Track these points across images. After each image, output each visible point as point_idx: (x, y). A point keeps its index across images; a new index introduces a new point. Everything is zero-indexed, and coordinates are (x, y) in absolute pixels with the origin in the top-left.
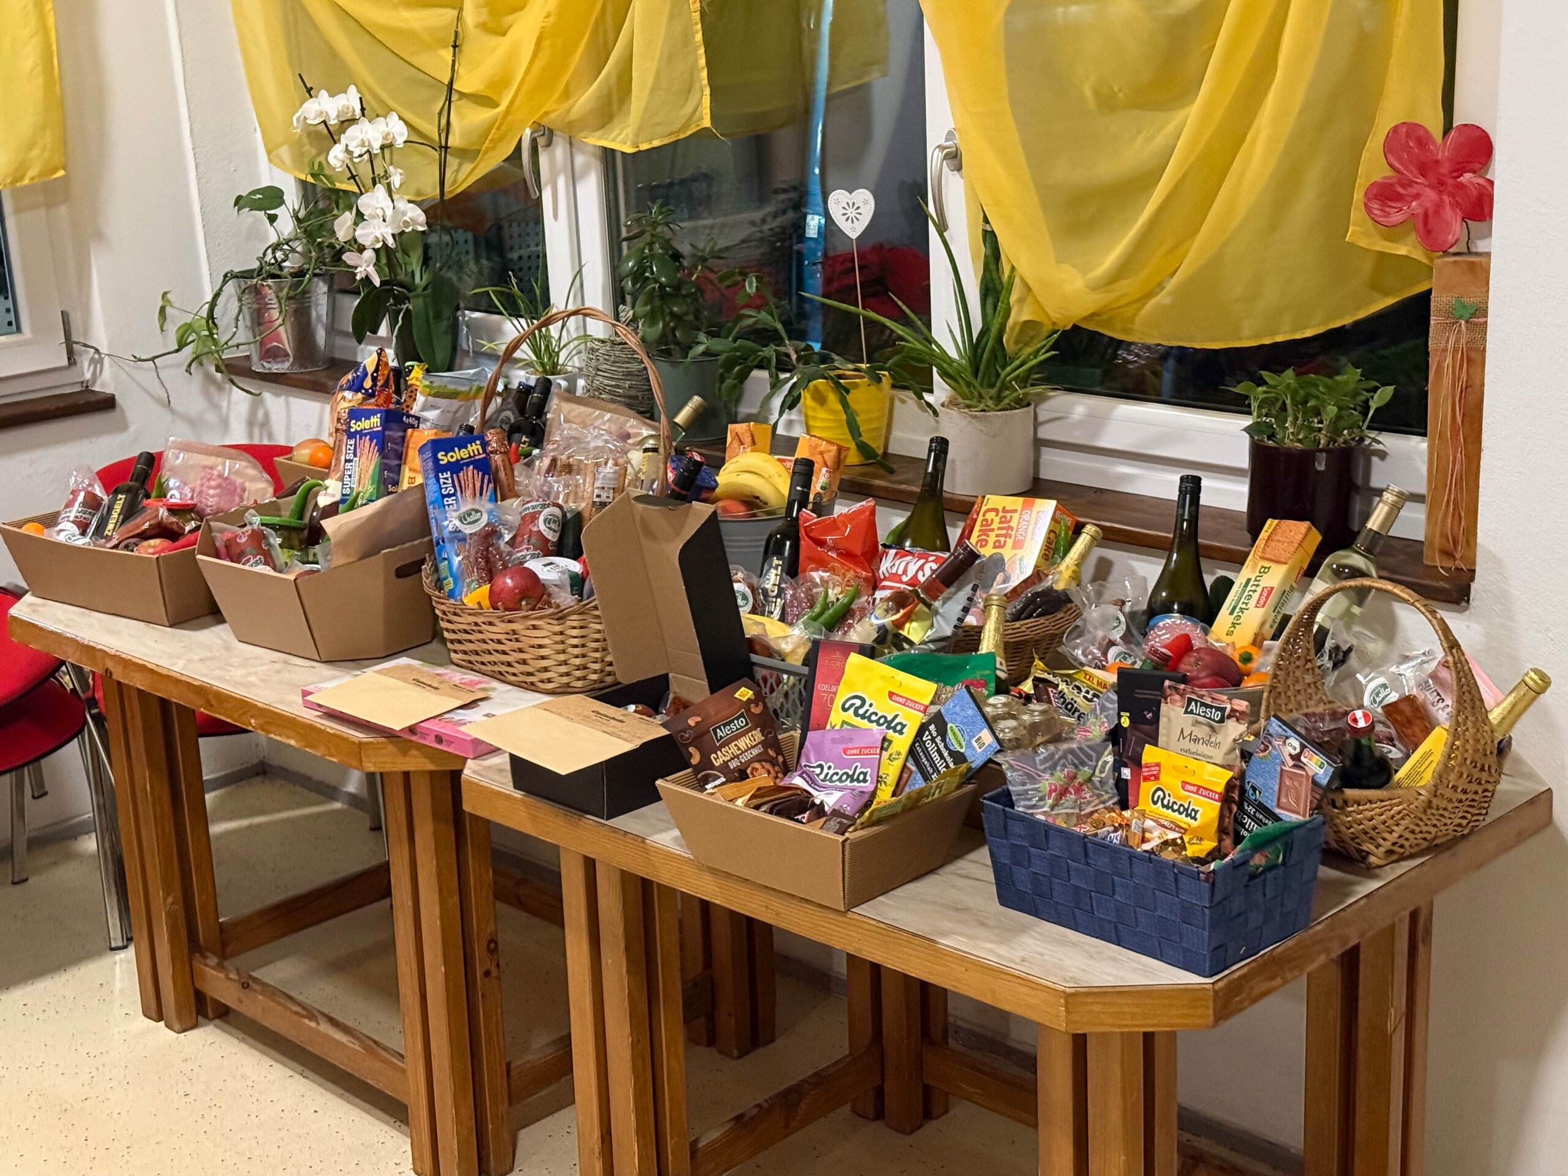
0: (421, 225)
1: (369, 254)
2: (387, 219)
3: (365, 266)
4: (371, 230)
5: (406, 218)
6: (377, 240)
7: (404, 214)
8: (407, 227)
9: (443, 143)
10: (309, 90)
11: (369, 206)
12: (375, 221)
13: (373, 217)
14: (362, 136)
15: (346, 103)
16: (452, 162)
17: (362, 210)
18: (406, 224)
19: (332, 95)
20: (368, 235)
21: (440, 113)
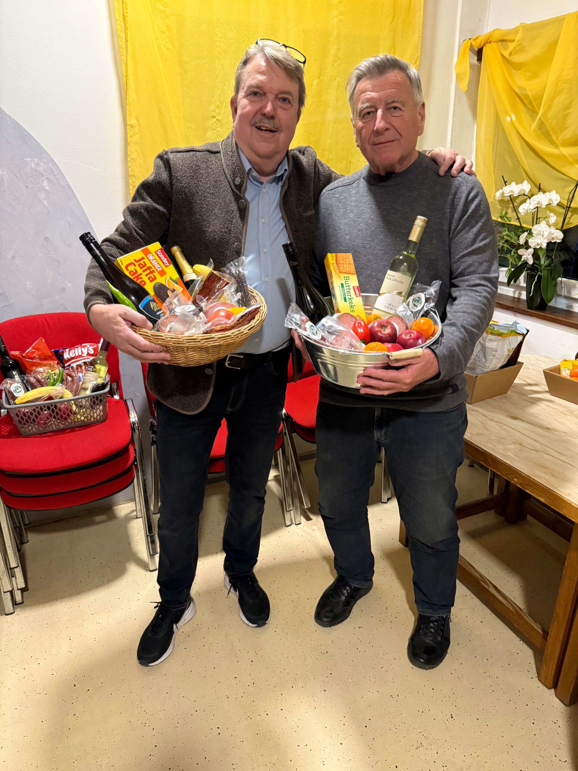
0: (559, 239)
1: (531, 251)
2: (544, 236)
3: (527, 256)
4: (537, 240)
5: (553, 236)
6: (538, 244)
7: (553, 234)
8: (553, 240)
9: (568, 206)
10: (505, 182)
11: (536, 230)
12: (539, 237)
13: (538, 235)
14: (539, 200)
15: (522, 188)
16: (569, 214)
17: (533, 231)
18: (553, 238)
19: (517, 184)
20: (533, 242)
21: (570, 193)
